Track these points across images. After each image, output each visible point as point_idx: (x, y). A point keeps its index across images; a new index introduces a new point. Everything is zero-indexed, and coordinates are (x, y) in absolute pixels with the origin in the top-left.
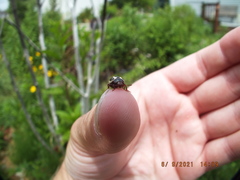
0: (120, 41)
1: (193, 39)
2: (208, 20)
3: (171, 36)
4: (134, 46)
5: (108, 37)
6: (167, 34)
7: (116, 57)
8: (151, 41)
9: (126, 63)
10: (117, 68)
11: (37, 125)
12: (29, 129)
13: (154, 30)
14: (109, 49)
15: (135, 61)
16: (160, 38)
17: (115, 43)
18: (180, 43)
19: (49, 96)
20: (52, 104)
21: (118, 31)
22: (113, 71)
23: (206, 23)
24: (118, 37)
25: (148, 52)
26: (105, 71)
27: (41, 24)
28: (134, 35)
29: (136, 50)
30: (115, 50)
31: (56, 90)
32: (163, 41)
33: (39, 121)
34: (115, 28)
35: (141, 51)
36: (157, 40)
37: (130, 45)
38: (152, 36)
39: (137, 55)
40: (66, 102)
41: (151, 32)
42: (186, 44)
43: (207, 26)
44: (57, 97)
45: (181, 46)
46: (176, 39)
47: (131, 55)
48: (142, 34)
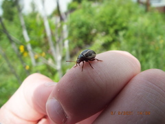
0: (83, 26)
1: (132, 18)
3: (117, 18)
5: (74, 24)
6: (114, 17)
7: (81, 38)
8: (103, 24)
9: (89, 40)
13: (105, 15)
14: (75, 33)
15: (95, 38)
16: (110, 20)
17: (80, 28)
22: (80, 47)
26: (75, 48)
30: (81, 33)
31: (41, 66)
32: (111, 23)
36: (107, 22)
37: (89, 28)
38: (104, 19)
39: (95, 35)
43: (142, 8)
45: (124, 25)
47: (91, 34)
48: (97, 19)
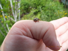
0: (26, 5)
1: (47, 3)
3: (41, 2)
4: (30, 6)
5: (22, 4)
6: (39, 2)
7: (25, 10)
8: (35, 4)
9: (28, 11)
10: (26, 13)
14: (23, 8)
16: (38, 3)
17: (25, 6)
18: (43, 4)
19: (6, 23)
21: (25, 2)
22: (25, 14)
24: (25, 4)
25: (34, 7)
26: (22, 14)
28: (30, 3)
30: (25, 8)
31: (8, 21)
32: (38, 4)
34: (24, 1)
35: (32, 7)
36: (37, 4)
37: (29, 6)
38: (35, 3)
39: (31, 9)
40: (11, 24)
41: (35, 1)
42: (45, 4)
45: (44, 5)
46: (42, 3)
47: (29, 9)
48: (32, 2)
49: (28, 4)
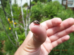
0: (37, 12)
1: (59, 11)
2: (64, 5)
3: (52, 10)
4: (41, 14)
6: (51, 10)
7: (35, 18)
8: (46, 12)
9: (39, 19)
11: (12, 39)
12: (9, 41)
13: (47, 9)
14: (33, 15)
15: (41, 19)
16: (49, 11)
17: (35, 13)
18: (55, 12)
19: (15, 30)
20: (16, 33)
21: (36, 9)
23: (63, 6)
24: (36, 11)
27: (11, 8)
28: (41, 11)
29: (41, 15)
30: (35, 15)
31: (17, 28)
32: (50, 12)
33: (12, 38)
35: (43, 15)
36: (48, 12)
38: (46, 10)
39: (42, 17)
40: (21, 32)
42: (57, 13)
43: (64, 7)
44: (17, 31)
47: (40, 17)
48: (43, 10)
49: (39, 12)
